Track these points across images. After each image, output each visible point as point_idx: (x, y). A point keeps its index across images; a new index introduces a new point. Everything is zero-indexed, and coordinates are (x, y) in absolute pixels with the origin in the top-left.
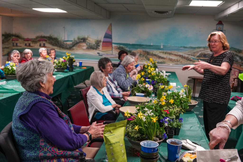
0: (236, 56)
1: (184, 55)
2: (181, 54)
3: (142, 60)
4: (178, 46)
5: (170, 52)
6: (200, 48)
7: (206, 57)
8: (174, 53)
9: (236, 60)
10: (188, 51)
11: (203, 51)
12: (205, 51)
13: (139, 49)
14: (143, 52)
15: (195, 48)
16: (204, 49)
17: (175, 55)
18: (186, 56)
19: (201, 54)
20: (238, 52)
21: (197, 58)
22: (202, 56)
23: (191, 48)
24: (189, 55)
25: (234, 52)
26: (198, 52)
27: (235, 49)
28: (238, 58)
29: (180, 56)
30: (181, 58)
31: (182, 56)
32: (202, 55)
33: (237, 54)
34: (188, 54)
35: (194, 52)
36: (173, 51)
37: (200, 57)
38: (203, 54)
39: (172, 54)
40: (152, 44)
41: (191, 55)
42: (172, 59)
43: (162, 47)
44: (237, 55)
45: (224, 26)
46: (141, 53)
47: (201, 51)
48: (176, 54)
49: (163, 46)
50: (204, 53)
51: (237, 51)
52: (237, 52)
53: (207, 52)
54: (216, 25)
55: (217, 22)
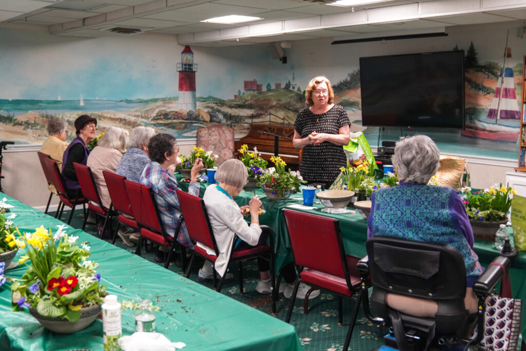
0: (217, 113)
1: (127, 118)
2: (122, 116)
3: (40, 138)
4: (115, 99)
5: (100, 114)
6: (156, 100)
7: (168, 119)
8: (109, 116)
9: (218, 120)
10: (135, 109)
11: (163, 106)
12: (166, 107)
13: (30, 112)
14: (41, 118)
15: (147, 102)
16: (164, 103)
17: (111, 119)
18: (133, 119)
19: (159, 114)
20: (219, 104)
21: (153, 122)
22: (162, 117)
23: (141, 102)
24: (138, 116)
25: (214, 105)
26: (152, 110)
27: (214, 99)
28: (221, 116)
29: (121, 120)
30: (124, 124)
31: (125, 120)
32: (160, 116)
33: (219, 108)
34: (135, 116)
35: (146, 109)
36: (106, 111)
37: (157, 119)
38: (163, 113)
39: (104, 118)
40: (59, 99)
41: (142, 117)
42: (104, 128)
43: (82, 104)
44: (219, 111)
45: (194, 55)
46: (37, 120)
47: (158, 107)
48: (112, 116)
49: (84, 100)
50: (164, 110)
51: (218, 102)
52: (218, 106)
53: (169, 108)
54: (181, 54)
55: (183, 48)
